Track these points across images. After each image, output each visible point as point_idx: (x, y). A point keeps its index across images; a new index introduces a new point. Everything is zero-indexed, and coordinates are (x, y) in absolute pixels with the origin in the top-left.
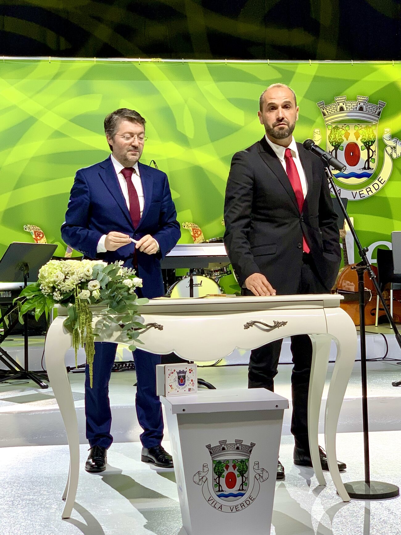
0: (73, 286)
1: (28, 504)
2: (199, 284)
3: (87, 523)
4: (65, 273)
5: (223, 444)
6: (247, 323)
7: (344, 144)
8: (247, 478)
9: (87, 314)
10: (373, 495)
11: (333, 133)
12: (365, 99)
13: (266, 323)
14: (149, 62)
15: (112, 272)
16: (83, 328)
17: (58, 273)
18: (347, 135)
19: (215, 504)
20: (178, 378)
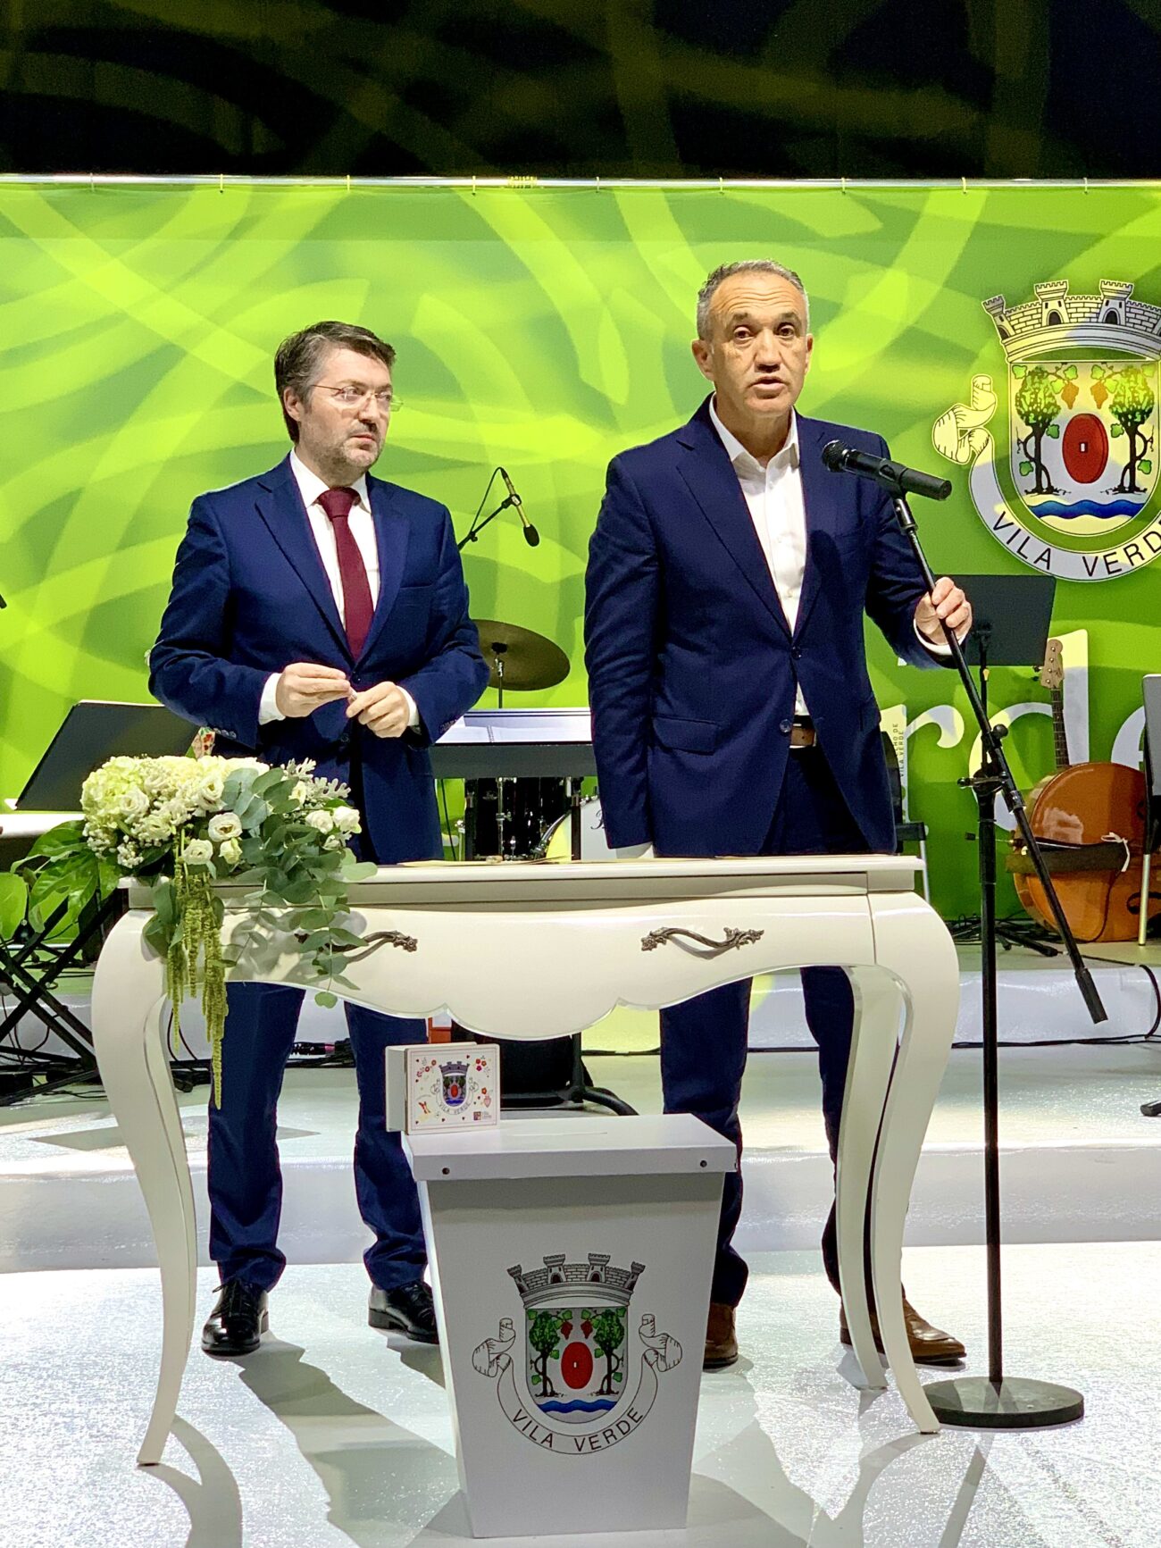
0: (170, 830)
3: (202, 1477)
4: (150, 793)
5: (556, 1266)
6: (651, 934)
7: (1063, 418)
8: (622, 1359)
9: (206, 905)
10: (1006, 1416)
11: (1029, 386)
12: (1124, 288)
13: (703, 935)
14: (503, 189)
15: (278, 791)
16: (196, 945)
17: (131, 792)
18: (1070, 394)
19: (534, 1431)
20: (444, 1083)
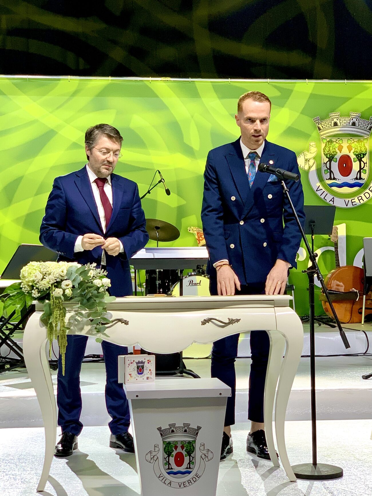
0: (49, 285)
1: (11, 478)
2: (198, 283)
3: (57, 495)
4: (43, 273)
5: (173, 427)
6: (204, 320)
7: (338, 156)
8: (194, 457)
9: (61, 309)
10: (318, 476)
11: (327, 146)
12: (358, 115)
13: (221, 320)
14: (159, 81)
15: (84, 273)
16: (57, 322)
17: (36, 273)
18: (340, 148)
19: (165, 481)
20: (137, 368)
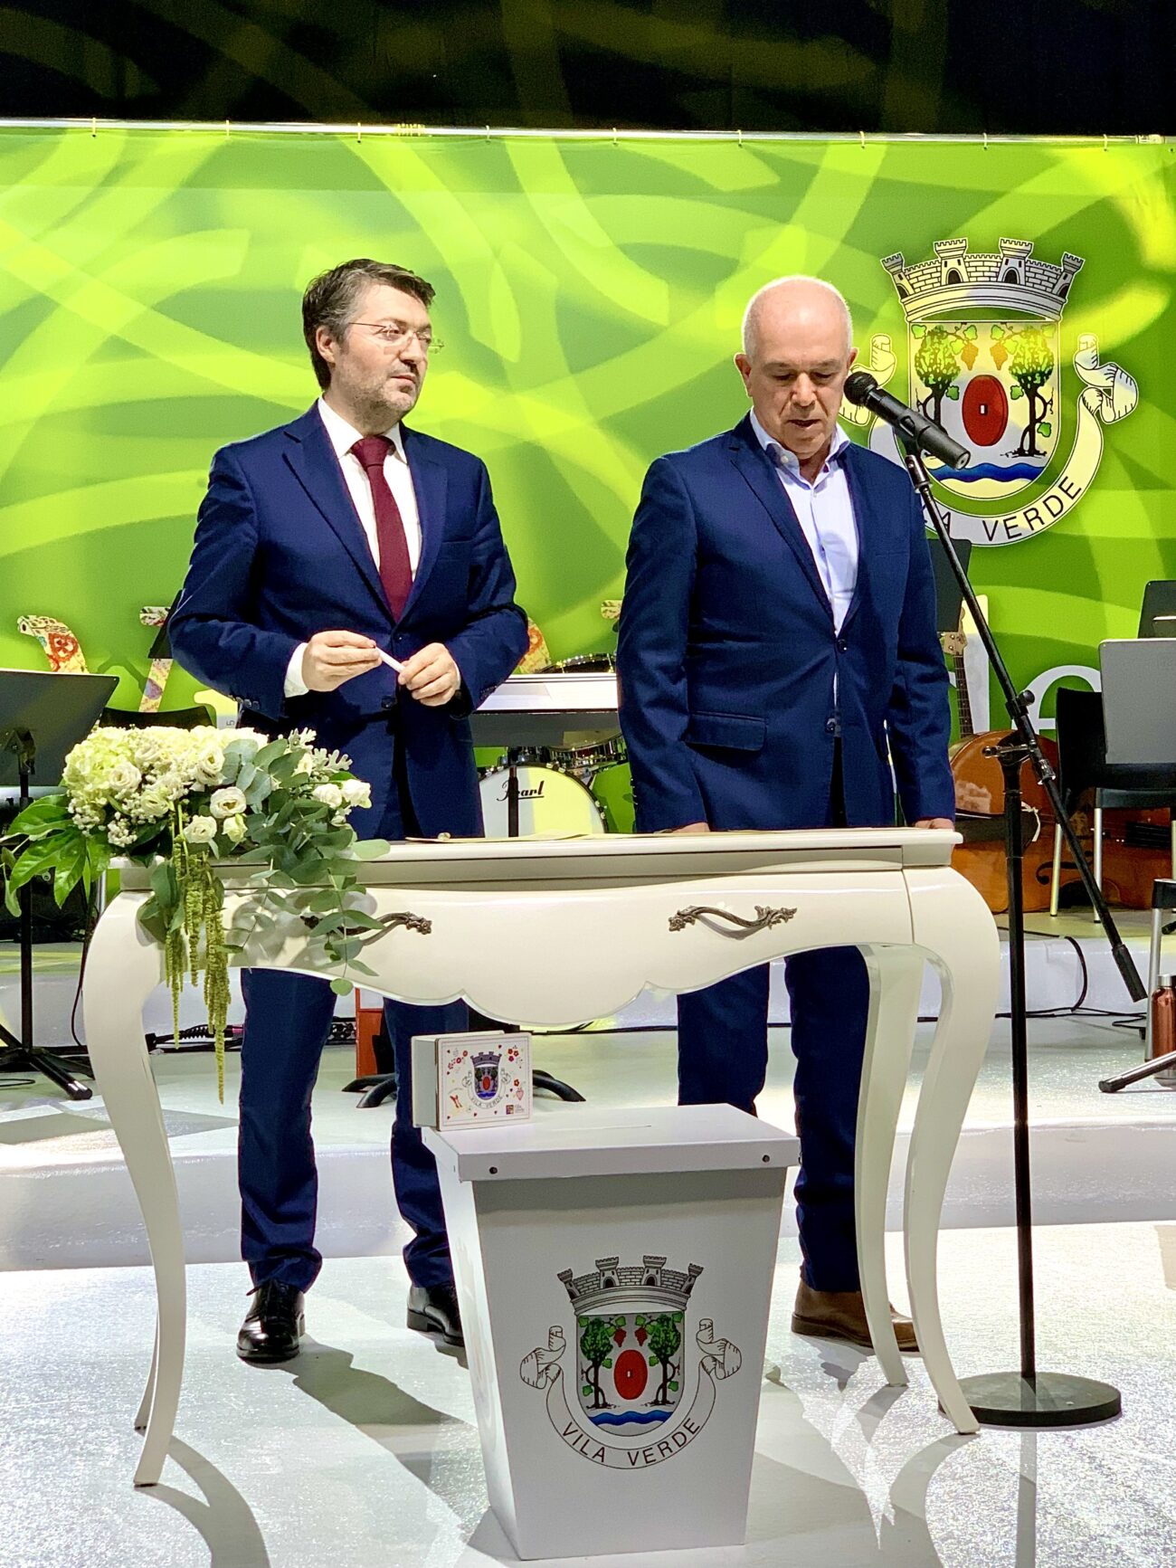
0: (166, 806)
1: (34, 1442)
2: (535, 792)
3: (207, 1498)
4: (142, 765)
5: (606, 1270)
6: (679, 914)
7: (963, 379)
8: (678, 1367)
9: (207, 886)
10: (1045, 1414)
11: (928, 346)
12: (1023, 247)
13: (735, 915)
14: (389, 136)
15: (283, 764)
16: (197, 930)
17: (121, 765)
18: (970, 355)
19: (585, 1445)
20: (476, 1075)
